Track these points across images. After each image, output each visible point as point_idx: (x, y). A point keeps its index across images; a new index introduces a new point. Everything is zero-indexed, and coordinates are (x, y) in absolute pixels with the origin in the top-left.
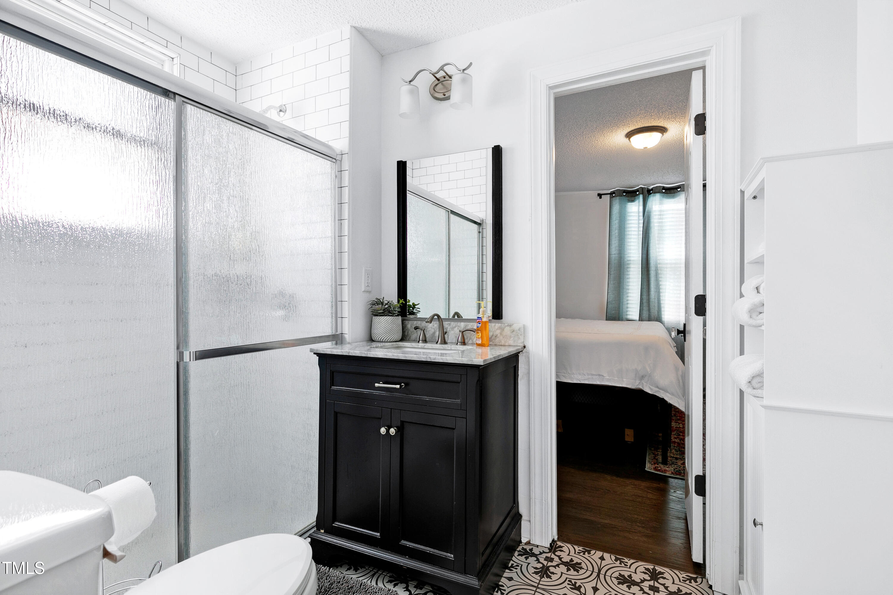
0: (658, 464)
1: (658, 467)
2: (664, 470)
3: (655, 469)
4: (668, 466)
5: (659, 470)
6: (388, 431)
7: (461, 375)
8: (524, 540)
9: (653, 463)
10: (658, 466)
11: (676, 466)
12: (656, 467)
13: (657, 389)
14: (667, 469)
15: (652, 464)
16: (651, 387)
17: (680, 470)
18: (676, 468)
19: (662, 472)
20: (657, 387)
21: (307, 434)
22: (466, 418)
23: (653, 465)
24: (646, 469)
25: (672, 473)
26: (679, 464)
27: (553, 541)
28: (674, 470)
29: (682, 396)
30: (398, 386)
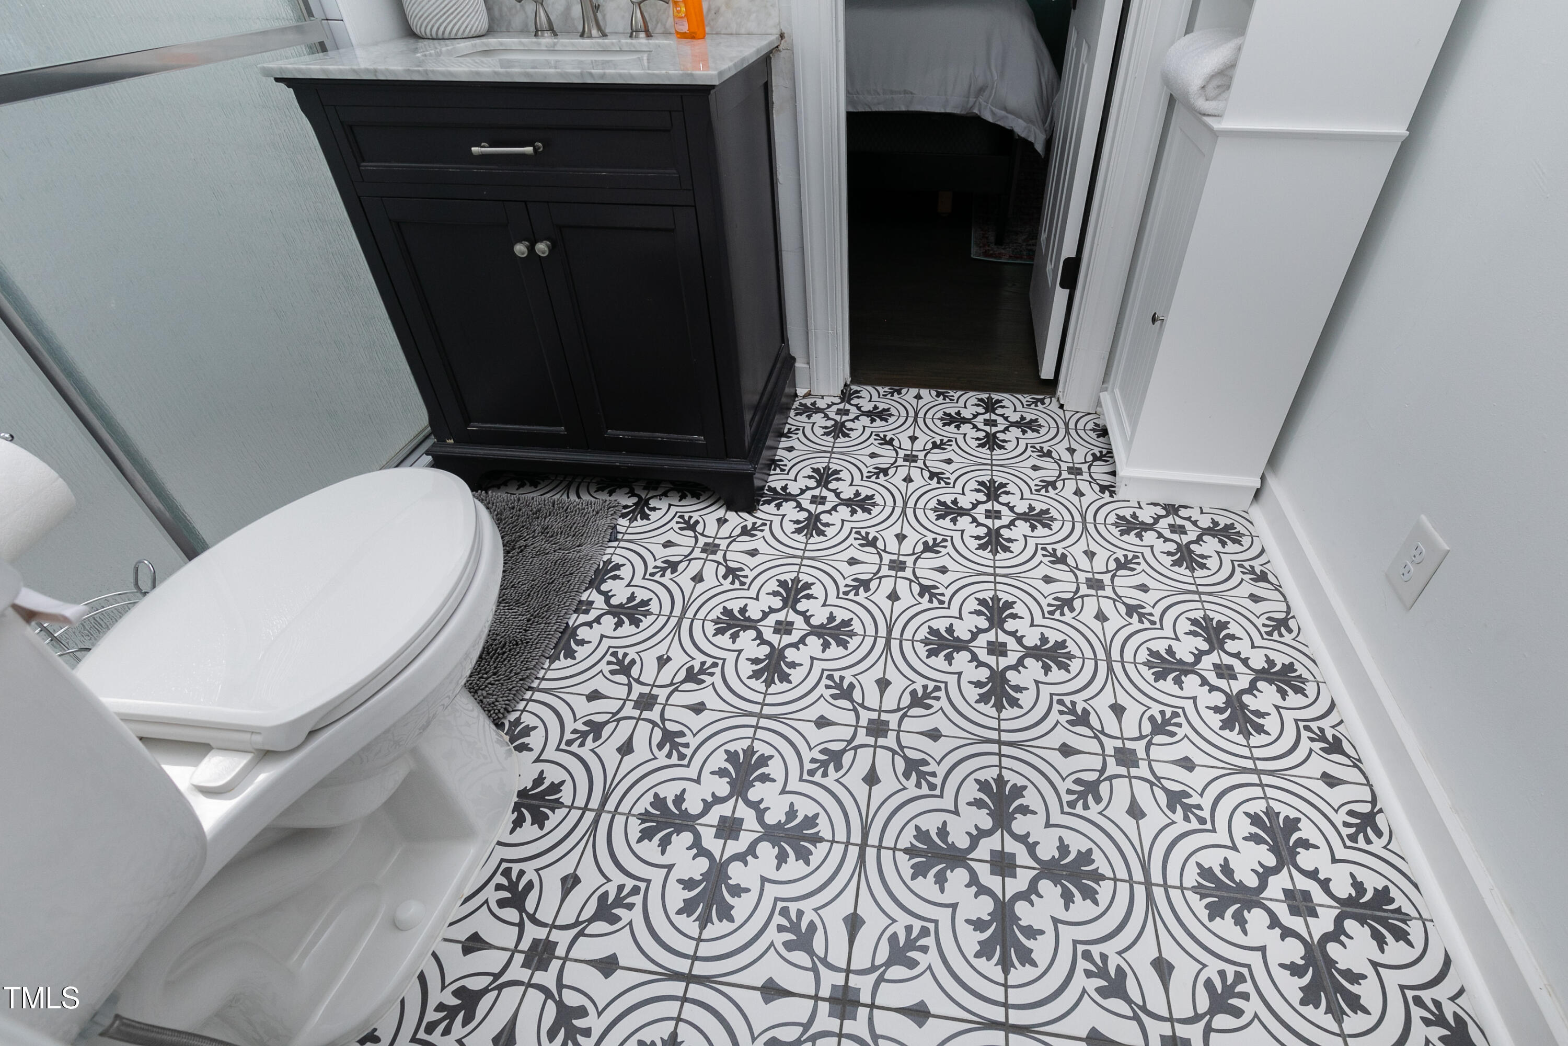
0: (989, 246)
1: (989, 250)
2: (999, 254)
3: (986, 254)
4: (1003, 247)
5: (991, 256)
6: (531, 249)
7: (670, 112)
8: (801, 392)
9: (981, 245)
10: (990, 248)
11: (1015, 245)
12: (986, 251)
13: (1003, 113)
14: (1003, 251)
15: (980, 247)
16: (994, 109)
17: (1021, 251)
18: (1016, 249)
19: (995, 258)
20: (1005, 109)
21: (340, 275)
22: (695, 206)
23: (982, 249)
24: (972, 256)
25: (1010, 257)
26: (1020, 241)
27: (846, 385)
28: (1013, 251)
29: (1042, 120)
30: (529, 150)
